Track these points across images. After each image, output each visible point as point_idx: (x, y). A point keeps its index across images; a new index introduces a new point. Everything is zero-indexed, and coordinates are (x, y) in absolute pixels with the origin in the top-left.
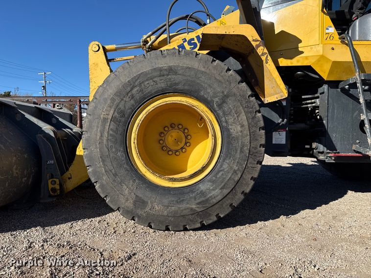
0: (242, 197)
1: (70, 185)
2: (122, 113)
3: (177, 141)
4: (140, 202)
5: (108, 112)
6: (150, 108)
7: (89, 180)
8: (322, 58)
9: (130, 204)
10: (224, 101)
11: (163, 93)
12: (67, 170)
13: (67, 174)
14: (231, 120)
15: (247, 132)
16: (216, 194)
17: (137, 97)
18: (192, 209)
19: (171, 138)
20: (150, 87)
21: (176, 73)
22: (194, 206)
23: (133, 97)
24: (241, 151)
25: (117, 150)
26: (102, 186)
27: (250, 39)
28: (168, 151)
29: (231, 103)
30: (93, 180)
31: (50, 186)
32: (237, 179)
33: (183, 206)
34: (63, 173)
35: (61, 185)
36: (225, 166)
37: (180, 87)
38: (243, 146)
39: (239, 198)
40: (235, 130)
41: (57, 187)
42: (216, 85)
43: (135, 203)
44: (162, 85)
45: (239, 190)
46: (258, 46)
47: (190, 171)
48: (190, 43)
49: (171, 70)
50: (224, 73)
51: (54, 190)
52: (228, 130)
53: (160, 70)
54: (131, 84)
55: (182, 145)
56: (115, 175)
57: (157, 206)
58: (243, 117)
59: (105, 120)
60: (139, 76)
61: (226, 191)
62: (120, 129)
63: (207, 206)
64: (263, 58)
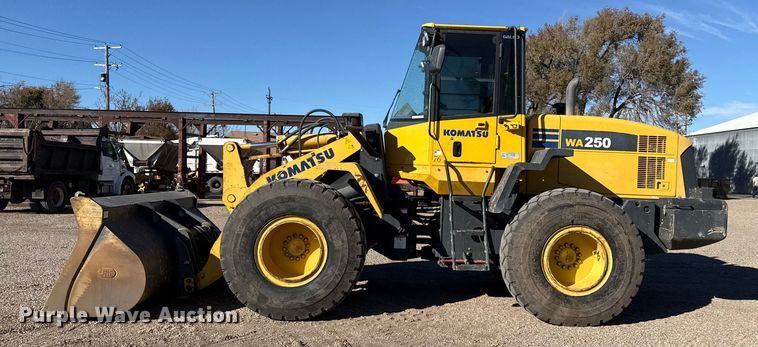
0: (342, 295)
1: (204, 283)
2: (252, 230)
3: (299, 248)
4: (262, 298)
5: (240, 229)
6: (273, 226)
7: (223, 278)
8: (430, 177)
9: (255, 299)
10: (329, 223)
11: (284, 215)
12: (201, 270)
13: (200, 274)
14: (335, 237)
15: (346, 246)
16: (321, 292)
17: (264, 218)
18: (302, 304)
19: (293, 246)
20: (273, 210)
21: (294, 201)
22: (304, 302)
23: (260, 218)
24: (342, 260)
25: (247, 258)
26: (234, 285)
27: (354, 174)
28: (289, 256)
29: (334, 225)
30: (227, 280)
31: (186, 284)
32: (337, 281)
33: (295, 301)
34: (197, 272)
35: (195, 283)
36: (329, 272)
37: (297, 211)
38: (343, 256)
39: (339, 297)
40: (338, 244)
41: (192, 285)
42: (324, 210)
43: (258, 299)
44: (283, 209)
45: (339, 290)
46: (359, 180)
47: (306, 273)
48: (318, 157)
49: (290, 199)
50: (331, 201)
51: (189, 288)
52: (332, 244)
53: (282, 198)
54: (260, 208)
55: (302, 252)
56: (244, 277)
57: (276, 301)
58: (344, 234)
59: (238, 235)
60: (266, 203)
61: (329, 291)
62: (250, 241)
63: (314, 302)
64: (364, 189)
